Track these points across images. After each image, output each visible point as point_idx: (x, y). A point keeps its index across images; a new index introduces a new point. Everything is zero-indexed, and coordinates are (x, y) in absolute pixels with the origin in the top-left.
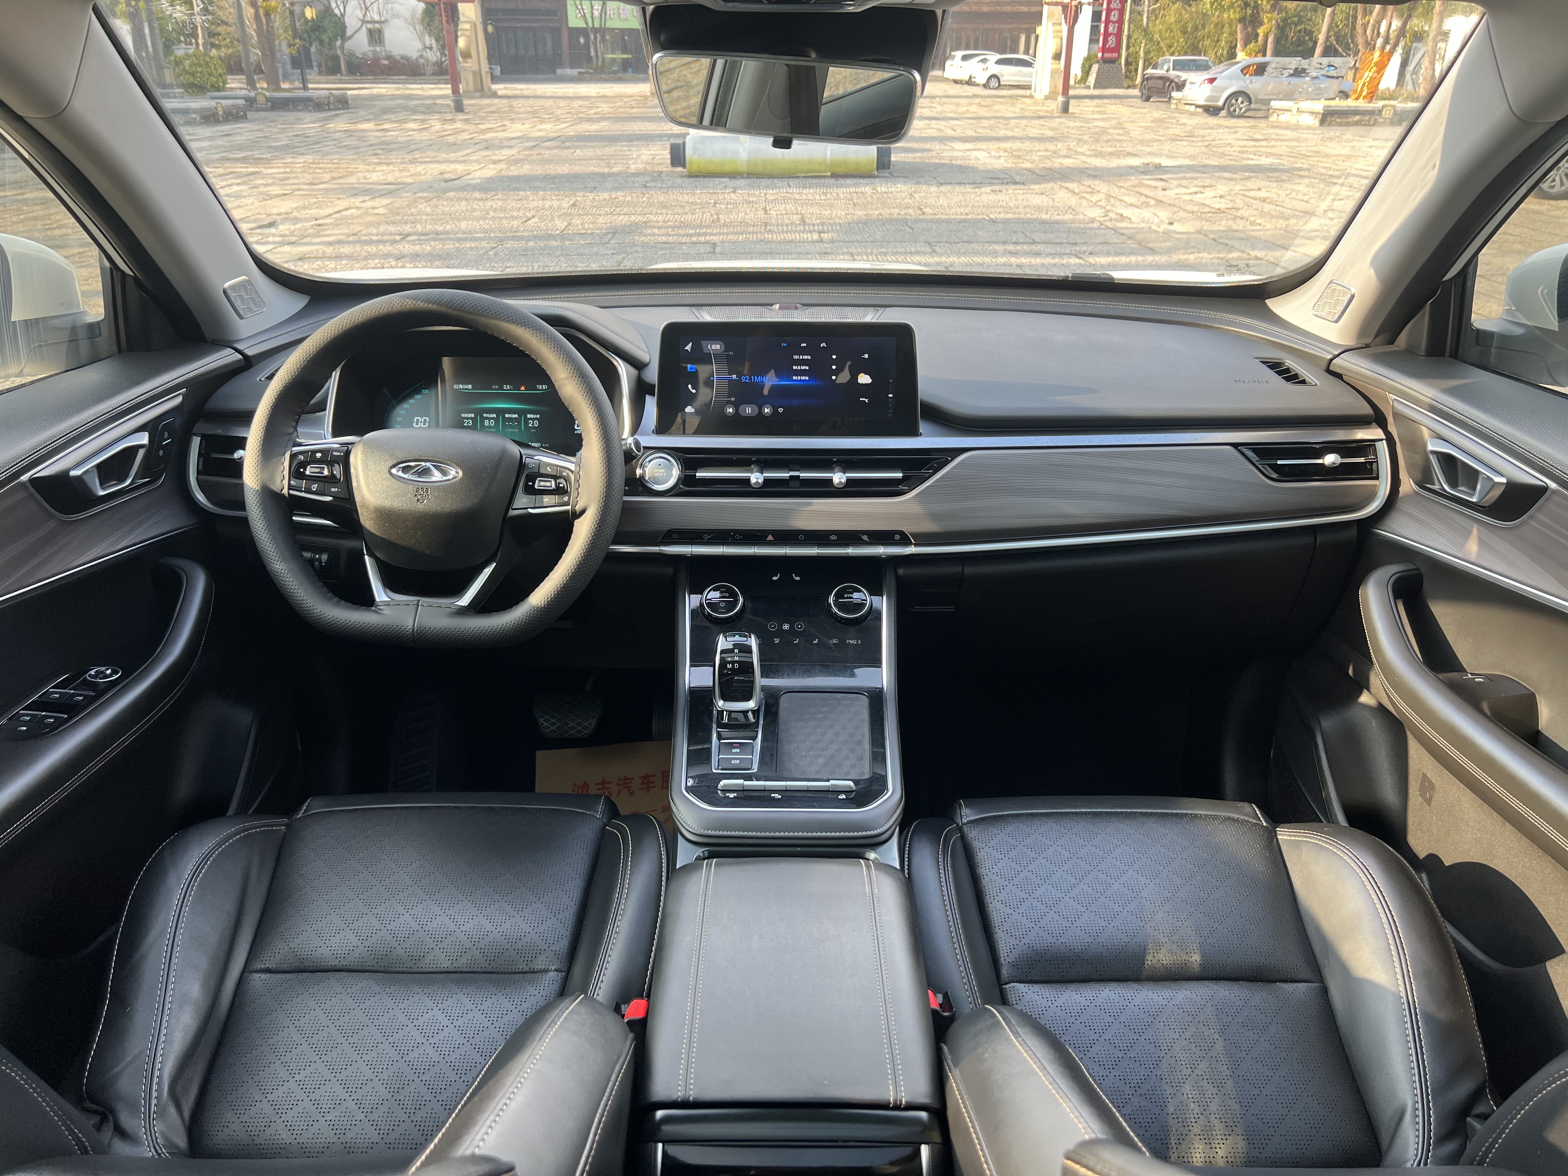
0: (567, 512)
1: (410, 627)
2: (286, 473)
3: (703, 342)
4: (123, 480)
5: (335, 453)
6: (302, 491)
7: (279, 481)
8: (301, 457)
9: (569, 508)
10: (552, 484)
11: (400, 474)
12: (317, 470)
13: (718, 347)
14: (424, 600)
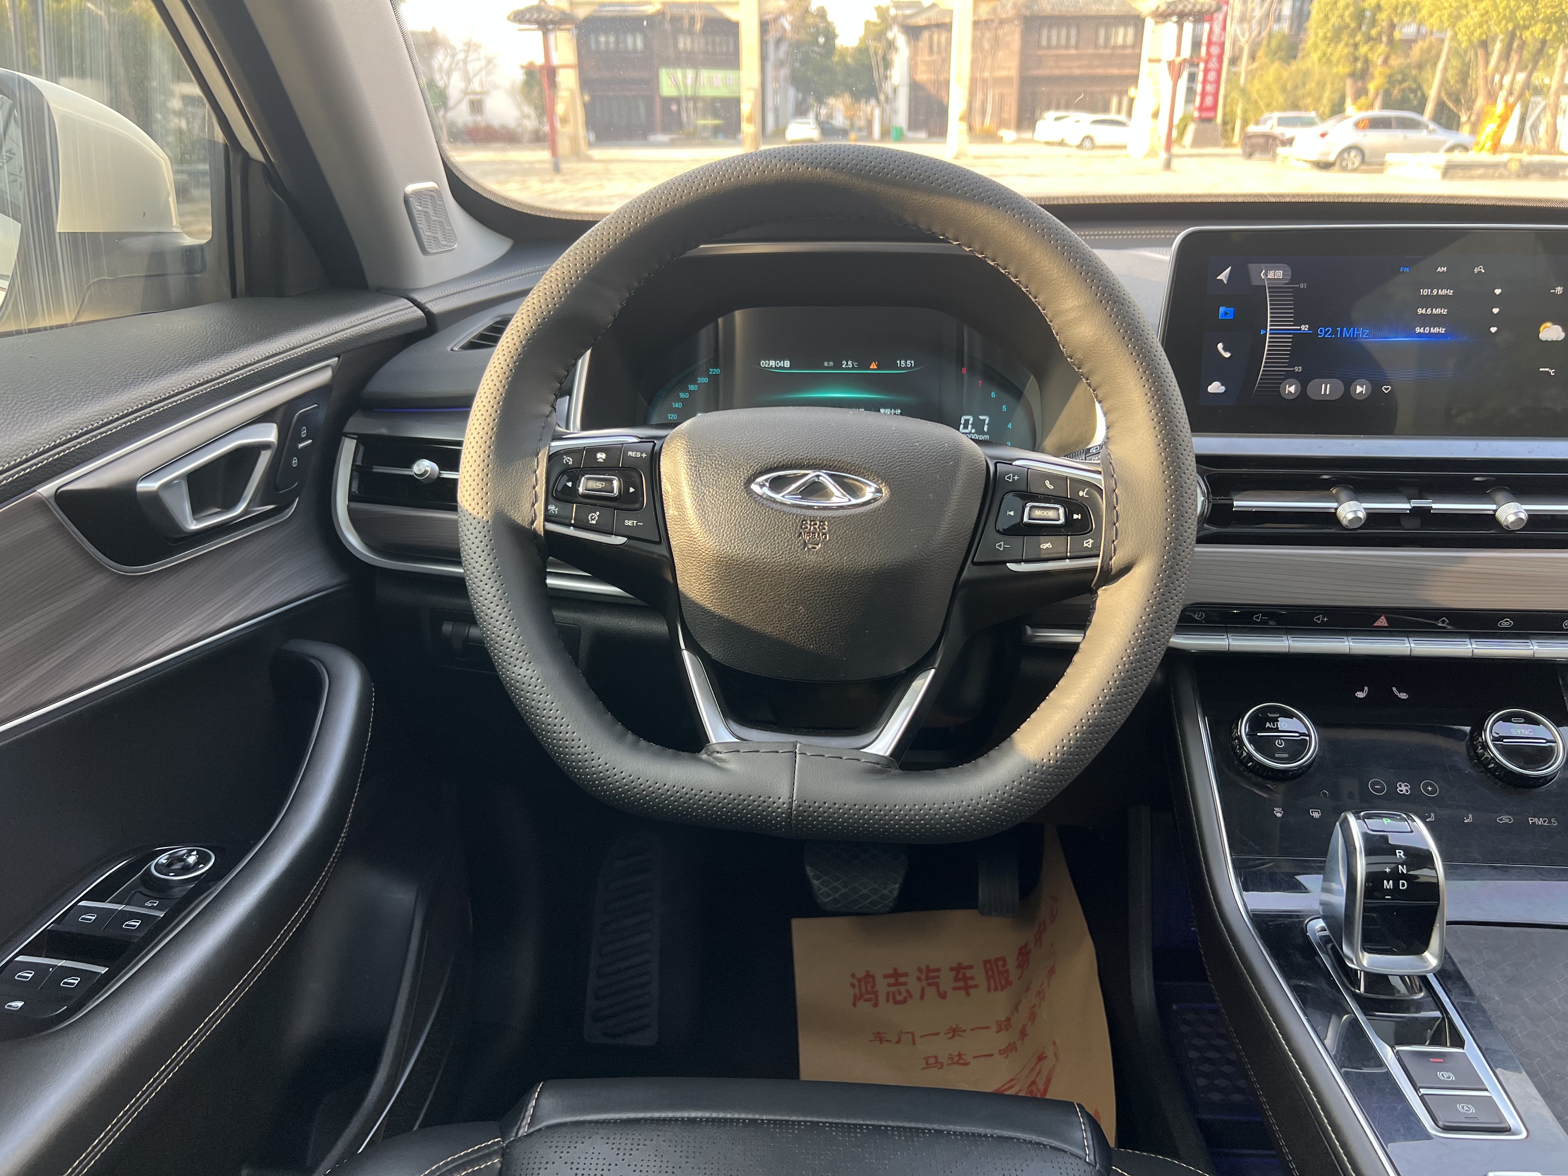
0: (1093, 569)
1: (785, 797)
2: (541, 489)
3: (1252, 267)
4: (229, 505)
5: (630, 453)
6: (569, 525)
7: (529, 505)
8: (569, 460)
9: (1098, 561)
10: (1056, 515)
11: (766, 491)
12: (599, 485)
13: (1279, 274)
14: (802, 741)
